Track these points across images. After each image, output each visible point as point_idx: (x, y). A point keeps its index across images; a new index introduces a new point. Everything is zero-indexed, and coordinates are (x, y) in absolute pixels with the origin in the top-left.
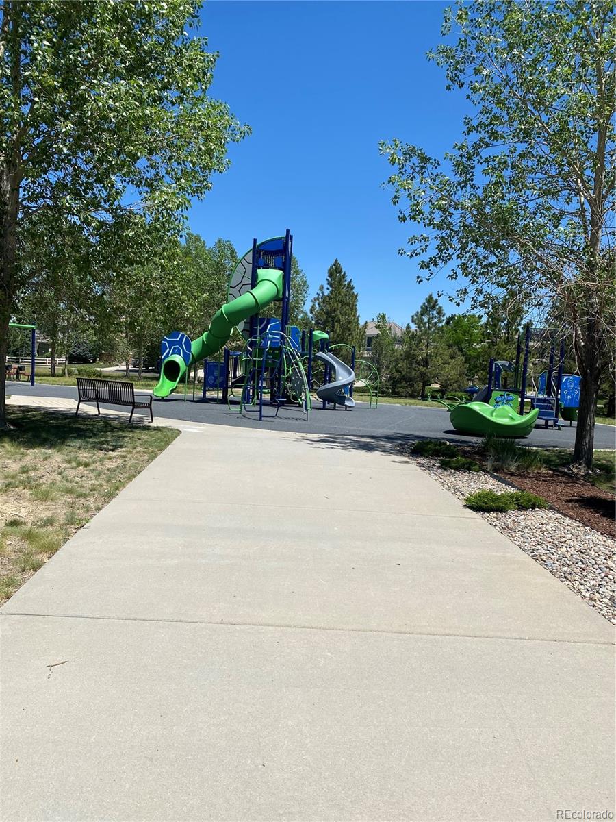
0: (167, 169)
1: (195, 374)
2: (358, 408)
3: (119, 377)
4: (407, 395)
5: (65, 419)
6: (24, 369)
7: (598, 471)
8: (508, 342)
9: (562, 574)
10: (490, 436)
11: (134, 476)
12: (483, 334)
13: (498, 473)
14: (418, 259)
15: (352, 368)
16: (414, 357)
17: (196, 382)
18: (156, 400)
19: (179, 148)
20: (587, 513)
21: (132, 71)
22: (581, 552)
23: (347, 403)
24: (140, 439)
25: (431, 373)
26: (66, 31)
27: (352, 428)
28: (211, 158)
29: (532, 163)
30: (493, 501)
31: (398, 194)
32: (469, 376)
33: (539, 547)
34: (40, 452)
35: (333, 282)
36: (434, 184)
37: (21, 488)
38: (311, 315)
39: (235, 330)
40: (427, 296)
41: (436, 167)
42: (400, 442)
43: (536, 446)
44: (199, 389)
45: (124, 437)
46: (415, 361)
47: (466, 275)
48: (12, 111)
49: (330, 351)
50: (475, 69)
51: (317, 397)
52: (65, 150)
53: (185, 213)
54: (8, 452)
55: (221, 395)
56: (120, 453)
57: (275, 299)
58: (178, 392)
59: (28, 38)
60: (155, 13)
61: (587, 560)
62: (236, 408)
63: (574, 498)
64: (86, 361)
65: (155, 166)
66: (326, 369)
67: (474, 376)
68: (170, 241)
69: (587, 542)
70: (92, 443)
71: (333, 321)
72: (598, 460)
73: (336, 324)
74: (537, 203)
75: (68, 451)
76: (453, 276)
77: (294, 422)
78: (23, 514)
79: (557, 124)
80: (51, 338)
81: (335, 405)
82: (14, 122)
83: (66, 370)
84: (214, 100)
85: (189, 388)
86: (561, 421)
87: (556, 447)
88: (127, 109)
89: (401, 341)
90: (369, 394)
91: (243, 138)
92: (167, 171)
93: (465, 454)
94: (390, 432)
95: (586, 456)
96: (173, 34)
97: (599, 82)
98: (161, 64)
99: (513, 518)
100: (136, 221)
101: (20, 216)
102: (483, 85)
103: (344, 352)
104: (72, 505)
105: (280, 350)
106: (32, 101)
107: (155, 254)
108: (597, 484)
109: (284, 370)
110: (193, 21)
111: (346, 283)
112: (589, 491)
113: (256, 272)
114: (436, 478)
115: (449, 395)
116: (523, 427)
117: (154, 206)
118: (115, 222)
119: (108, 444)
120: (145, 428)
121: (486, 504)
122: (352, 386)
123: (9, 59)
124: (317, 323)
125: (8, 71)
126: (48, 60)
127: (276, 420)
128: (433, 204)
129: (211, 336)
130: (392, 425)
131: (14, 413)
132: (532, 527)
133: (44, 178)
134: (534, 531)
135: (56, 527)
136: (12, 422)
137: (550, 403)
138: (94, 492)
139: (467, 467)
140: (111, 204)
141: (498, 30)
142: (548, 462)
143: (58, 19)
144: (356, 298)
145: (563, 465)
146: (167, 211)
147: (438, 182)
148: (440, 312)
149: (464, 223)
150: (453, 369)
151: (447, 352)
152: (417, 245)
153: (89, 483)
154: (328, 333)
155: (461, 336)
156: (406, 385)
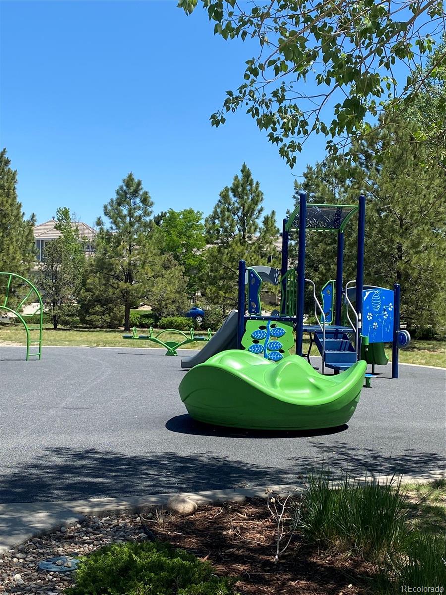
4: (105, 325)
16: (111, 268)
25: (137, 290)
32: (189, 293)
40: (125, 177)
46: (112, 273)
67: (196, 293)
89: (92, 248)
115: (164, 320)
148: (145, 201)
150: (168, 283)
151: (159, 260)
155: (176, 238)
156: (101, 310)
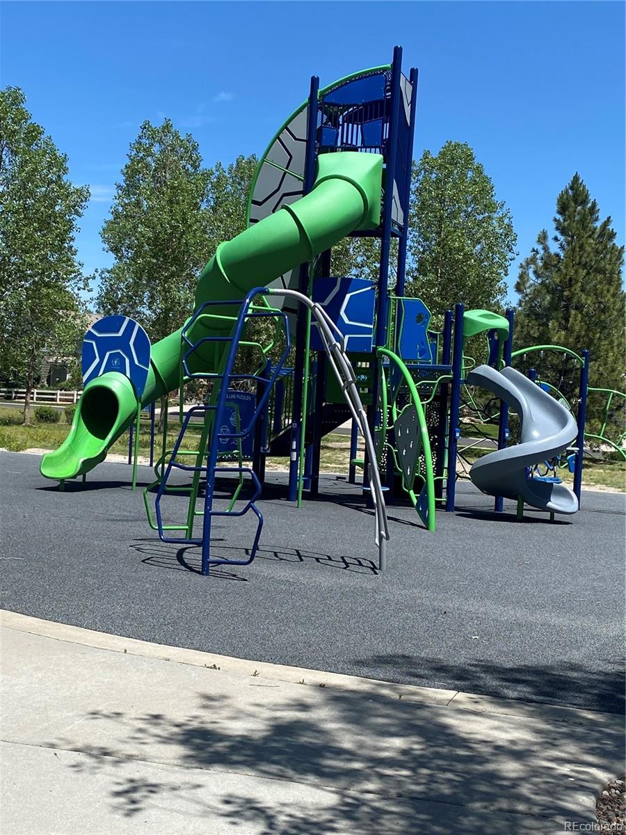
23: (555, 503)
35: (567, 223)
81: (521, 508)
111: (598, 224)
113: (316, 161)
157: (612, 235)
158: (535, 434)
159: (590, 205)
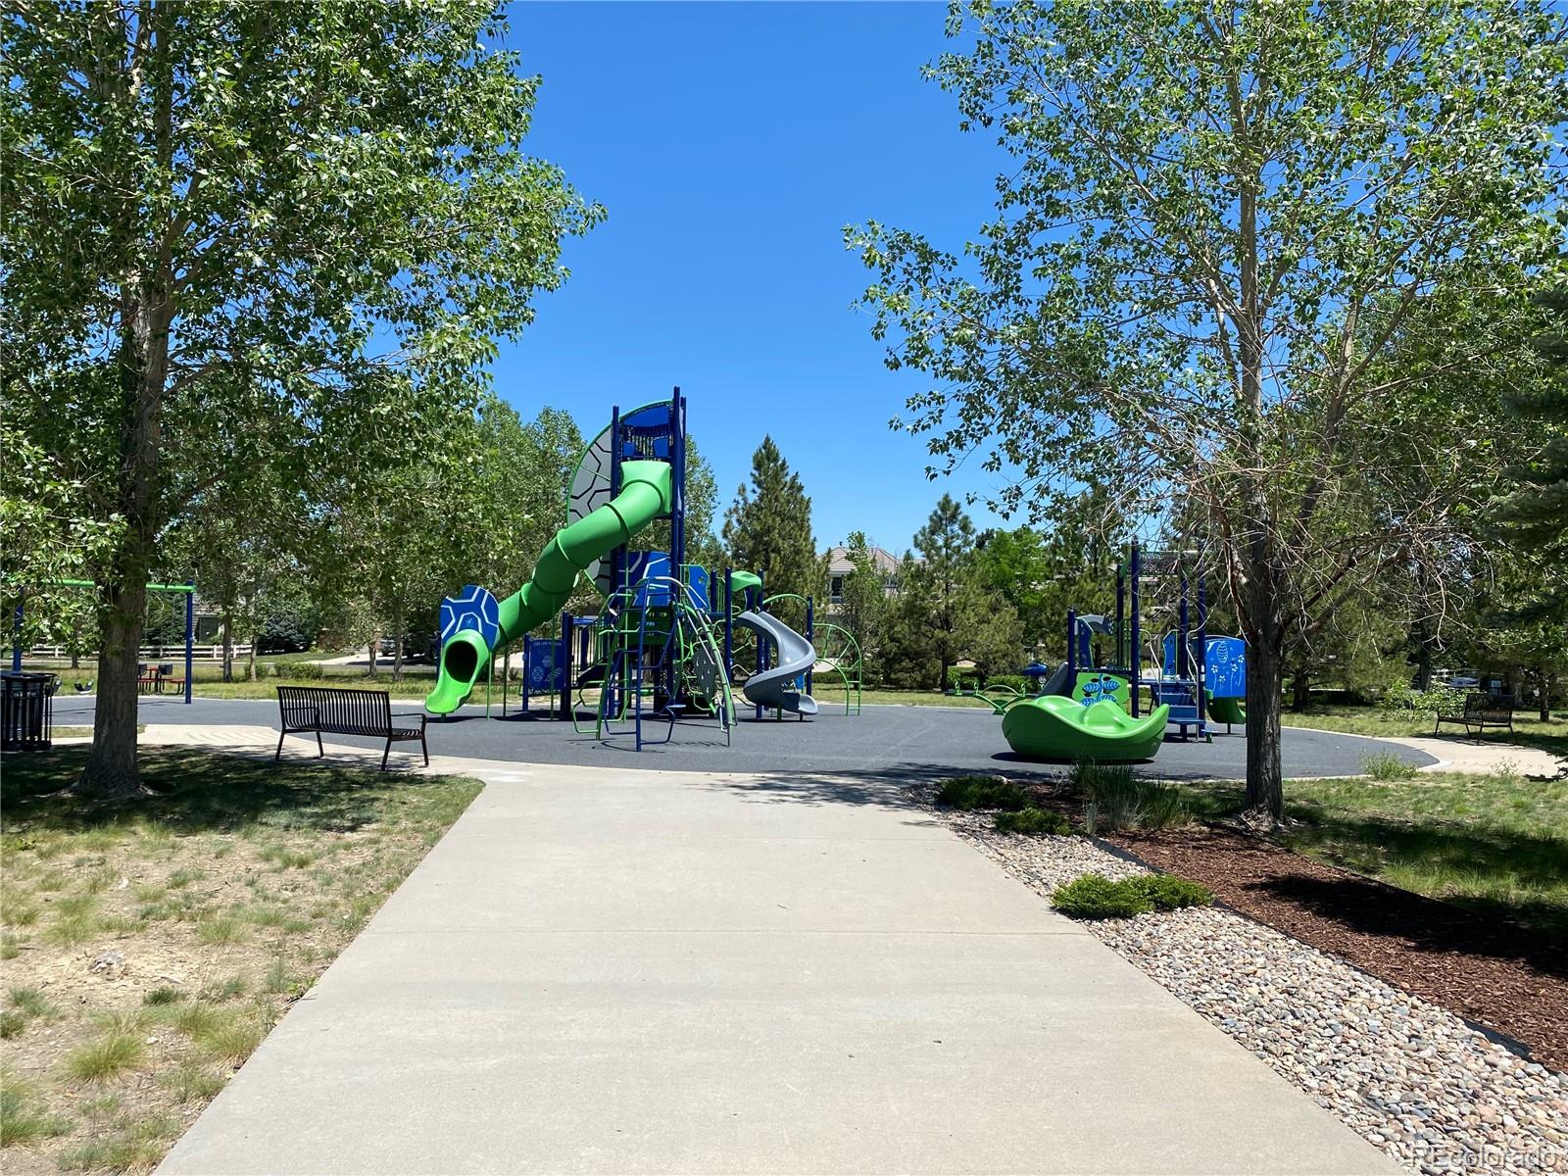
0: (448, 287)
1: (506, 663)
2: (826, 715)
3: (356, 677)
4: (915, 685)
5: (256, 768)
6: (171, 673)
7: (1294, 822)
8: (1097, 577)
9: (1259, 1042)
10: (1085, 762)
11: (399, 882)
12: (1048, 565)
13: (1106, 837)
14: (926, 436)
15: (809, 638)
16: (923, 612)
17: (508, 679)
18: (432, 720)
19: (472, 249)
20: (1288, 910)
21: (382, 116)
22: (1289, 994)
23: (802, 707)
24: (404, 803)
25: (956, 640)
26: (258, 49)
27: (816, 758)
28: (532, 266)
29: (1125, 253)
30: (1107, 896)
31: (883, 320)
32: (1026, 643)
33: (1205, 987)
34: (208, 840)
35: (762, 478)
36: (947, 299)
37: (173, 919)
38: (725, 541)
39: (583, 575)
40: (940, 499)
41: (950, 269)
42: (911, 781)
43: (1172, 778)
44: (514, 692)
45: (377, 799)
46: (924, 619)
47: (1017, 462)
48: (157, 193)
49: (765, 608)
50: (1010, 93)
51: (743, 697)
52: (258, 261)
53: (488, 369)
54: (143, 844)
55: (557, 702)
56: (366, 835)
57: (659, 515)
58: (472, 702)
59: (189, 63)
60: (423, 13)
61: (1303, 1009)
62: (588, 728)
63: (1257, 881)
64: (290, 647)
65: (426, 282)
66: (759, 641)
67: (1037, 643)
68: (459, 420)
69: (1297, 970)
70: (312, 815)
71: (766, 550)
72: (1290, 800)
73: (773, 555)
74: (1138, 326)
75: (265, 835)
76: (993, 465)
77: (704, 750)
78: (178, 974)
79: (1164, 184)
80: (224, 608)
81: (779, 713)
82: (159, 212)
83: (253, 669)
84: (534, 160)
85: (494, 692)
86: (1210, 724)
87: (1209, 777)
88: (373, 182)
89: (896, 584)
90: (843, 686)
91: (592, 227)
92: (451, 291)
93: (1039, 801)
94: (891, 762)
95: (1270, 795)
96: (459, 49)
97: (1236, 112)
98: (437, 101)
99: (1149, 929)
100: (395, 386)
101: (169, 384)
102: (1026, 120)
103: (790, 609)
104: (277, 949)
105: (670, 609)
106: (193, 174)
107: (431, 445)
108: (1296, 849)
109: (679, 649)
110: (494, 26)
111: (788, 479)
112: (1284, 866)
113: (621, 469)
114: (991, 854)
115: (992, 679)
116: (1141, 741)
117: (428, 357)
118: (354, 389)
119: (343, 817)
120: (414, 780)
121: (1094, 902)
122: (809, 676)
123: (150, 100)
124: (736, 556)
125: (149, 122)
126: (227, 100)
127: (670, 748)
128: (947, 335)
129: (536, 590)
130: (893, 747)
131: (153, 761)
132: (1188, 946)
133: (218, 313)
134: (1192, 953)
135: (248, 999)
136: (152, 781)
137: (1187, 691)
138: (319, 920)
139: (1046, 829)
140: (346, 357)
141: (1045, 25)
142: (1197, 808)
143: (244, 29)
144: (807, 507)
145: (1228, 814)
146: (453, 366)
147: (955, 295)
148: (965, 527)
149: (1006, 367)
150: (997, 631)
151: (985, 601)
152: (923, 412)
153: (309, 901)
154: (760, 574)
155: (1007, 569)
156: (910, 665)
157: (800, 488)
158: (788, 660)
159: (780, 462)
